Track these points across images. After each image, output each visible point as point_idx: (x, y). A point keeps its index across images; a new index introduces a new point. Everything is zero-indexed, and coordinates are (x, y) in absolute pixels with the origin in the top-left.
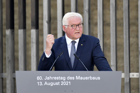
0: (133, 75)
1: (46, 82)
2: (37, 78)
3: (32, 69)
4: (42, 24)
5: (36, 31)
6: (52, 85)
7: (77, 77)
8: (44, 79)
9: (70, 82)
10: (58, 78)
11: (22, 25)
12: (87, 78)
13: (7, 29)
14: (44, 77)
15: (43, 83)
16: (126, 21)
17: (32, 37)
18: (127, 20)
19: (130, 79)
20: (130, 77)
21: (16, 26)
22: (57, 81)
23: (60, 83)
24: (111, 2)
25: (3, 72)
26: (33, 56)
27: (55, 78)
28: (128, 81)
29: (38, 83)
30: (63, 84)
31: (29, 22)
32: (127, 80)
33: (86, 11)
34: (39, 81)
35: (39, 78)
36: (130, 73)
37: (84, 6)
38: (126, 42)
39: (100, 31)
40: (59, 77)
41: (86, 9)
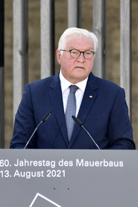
1: (17, 171)
4: (11, 57)
6: (28, 177)
7: (77, 160)
8: (13, 165)
9: (64, 171)
10: (40, 164)
12: (97, 164)
14: (13, 161)
15: (12, 173)
22: (38, 169)
23: (45, 174)
27: (35, 163)
29: (2, 172)
30: (51, 174)
33: (98, 31)
35: (3, 163)
37: (94, 22)
39: (125, 72)
40: (44, 161)
41: (97, 28)
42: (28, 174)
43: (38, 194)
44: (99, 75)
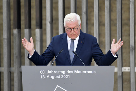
0: (125, 69)
1: (48, 76)
2: (41, 72)
4: (46, 24)
5: (40, 31)
7: (75, 71)
8: (46, 73)
9: (69, 76)
10: (58, 72)
11: (27, 25)
12: (84, 72)
13: (15, 28)
14: (46, 71)
15: (46, 76)
16: (119, 22)
17: (36, 35)
18: (120, 20)
20: (123, 71)
21: (23, 26)
23: (61, 77)
24: (106, 5)
25: (11, 67)
27: (56, 72)
28: (121, 74)
29: (41, 76)
30: (63, 77)
31: (34, 22)
32: (120, 74)
33: (84, 13)
34: (42, 74)
36: (123, 68)
37: (82, 8)
39: (96, 31)
40: (60, 71)
41: (84, 11)
42: (53, 77)
43: (58, 86)
44: (85, 32)
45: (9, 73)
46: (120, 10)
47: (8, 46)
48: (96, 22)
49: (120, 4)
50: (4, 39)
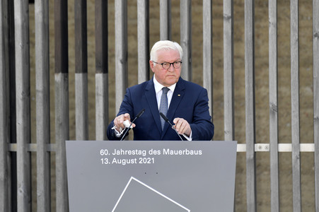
0: (260, 148)
1: (115, 159)
3: (97, 137)
4: (114, 66)
5: (104, 77)
6: (124, 164)
7: (164, 150)
8: (111, 154)
9: (153, 159)
10: (134, 153)
11: (80, 67)
12: (180, 152)
13: (57, 72)
14: (111, 151)
15: (110, 160)
17: (96, 85)
19: (255, 153)
21: (71, 69)
22: (132, 157)
23: (138, 161)
24: (224, 29)
25: (50, 143)
26: (99, 116)
27: (130, 152)
28: (252, 156)
29: (102, 159)
30: (142, 161)
31: (91, 61)
32: (250, 156)
34: (104, 157)
35: (102, 152)
37: (181, 36)
38: (249, 94)
39: (207, 77)
40: (137, 151)
41: (184, 41)
42: (124, 161)
43: (132, 178)
44: (186, 78)
45: (47, 154)
46: (250, 39)
47: (44, 103)
48: (207, 61)
49: (251, 28)
50: (39, 91)
